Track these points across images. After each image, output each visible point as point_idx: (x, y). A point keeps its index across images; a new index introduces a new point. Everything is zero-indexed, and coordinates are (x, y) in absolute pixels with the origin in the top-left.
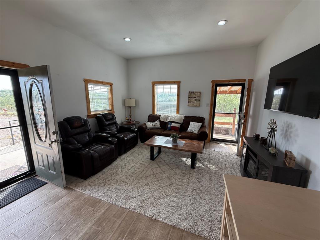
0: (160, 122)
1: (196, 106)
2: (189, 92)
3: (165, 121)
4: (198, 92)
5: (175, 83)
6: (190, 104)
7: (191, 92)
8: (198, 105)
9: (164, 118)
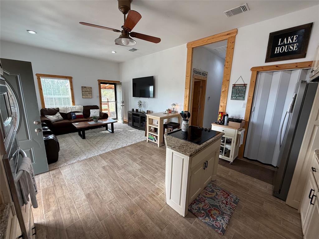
0: (61, 114)
1: (89, 98)
2: (82, 87)
3: (65, 113)
4: (89, 87)
5: (66, 78)
6: (84, 96)
7: (84, 87)
8: (91, 97)
9: (64, 110)
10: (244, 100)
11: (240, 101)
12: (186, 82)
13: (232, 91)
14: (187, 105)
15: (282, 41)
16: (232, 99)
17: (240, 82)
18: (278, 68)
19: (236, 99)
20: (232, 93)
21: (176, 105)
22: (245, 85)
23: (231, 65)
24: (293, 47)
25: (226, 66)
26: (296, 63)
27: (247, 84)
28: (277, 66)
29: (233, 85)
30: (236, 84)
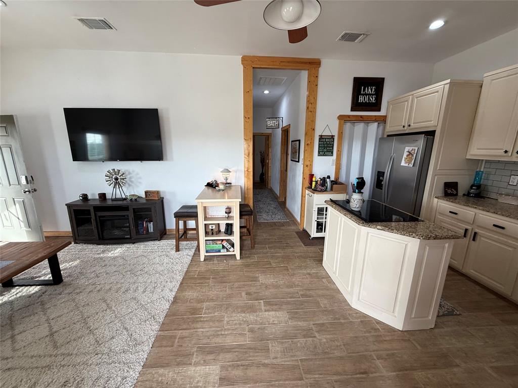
10: (332, 156)
11: (328, 157)
12: (244, 128)
13: (319, 144)
14: (251, 170)
15: (364, 90)
16: (319, 155)
17: (327, 133)
18: (361, 119)
19: (324, 156)
20: (319, 147)
21: (230, 172)
22: (333, 137)
23: (315, 108)
24: (372, 98)
25: (310, 109)
26: (375, 116)
27: (334, 136)
28: (361, 117)
29: (319, 136)
30: (323, 134)
